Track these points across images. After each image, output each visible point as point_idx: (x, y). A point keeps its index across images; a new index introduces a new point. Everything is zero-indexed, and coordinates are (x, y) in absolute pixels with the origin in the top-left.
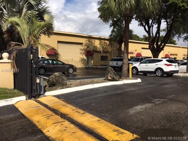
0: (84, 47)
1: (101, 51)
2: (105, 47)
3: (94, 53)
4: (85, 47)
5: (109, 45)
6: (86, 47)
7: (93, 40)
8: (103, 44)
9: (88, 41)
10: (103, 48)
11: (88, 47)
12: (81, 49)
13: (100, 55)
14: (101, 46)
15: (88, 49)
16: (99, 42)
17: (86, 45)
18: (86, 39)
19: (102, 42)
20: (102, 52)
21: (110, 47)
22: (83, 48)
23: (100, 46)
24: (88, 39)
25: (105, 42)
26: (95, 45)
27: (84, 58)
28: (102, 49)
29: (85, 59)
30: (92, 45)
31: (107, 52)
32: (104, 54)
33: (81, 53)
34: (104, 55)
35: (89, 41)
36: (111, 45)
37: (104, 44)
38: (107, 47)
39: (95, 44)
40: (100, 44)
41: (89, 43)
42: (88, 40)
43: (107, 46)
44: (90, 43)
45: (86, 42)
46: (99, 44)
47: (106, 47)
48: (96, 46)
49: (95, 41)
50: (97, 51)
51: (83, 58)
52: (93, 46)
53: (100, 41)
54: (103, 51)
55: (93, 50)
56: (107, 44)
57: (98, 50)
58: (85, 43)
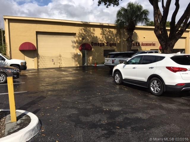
1: (103, 44)
2: (110, 37)
3: (93, 47)
4: (79, 39)
5: (116, 35)
7: (92, 28)
8: (107, 33)
11: (83, 39)
13: (102, 49)
14: (104, 36)
16: (101, 30)
17: (81, 35)
18: (81, 28)
19: (106, 30)
21: (118, 37)
25: (110, 31)
28: (106, 40)
29: (80, 55)
30: (91, 35)
31: (114, 44)
32: (109, 47)
33: (74, 47)
36: (120, 34)
38: (113, 37)
39: (94, 34)
41: (85, 33)
45: (81, 32)
46: (101, 34)
48: (97, 37)
49: (94, 30)
50: (98, 43)
51: (77, 54)
54: (107, 43)
55: (92, 43)
56: (113, 34)
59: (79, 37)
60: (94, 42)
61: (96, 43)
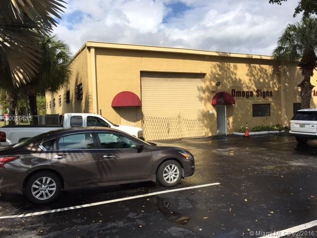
0: (208, 83)
1: (252, 93)
2: (261, 80)
3: (235, 98)
4: (211, 84)
5: (272, 76)
6: (214, 84)
7: (232, 64)
8: (257, 74)
9: (218, 69)
10: (257, 83)
11: (218, 84)
12: (202, 87)
13: (250, 102)
14: (252, 78)
15: (219, 88)
16: (248, 68)
17: (214, 77)
18: (214, 63)
19: (255, 68)
20: (255, 93)
21: (275, 81)
22: (207, 87)
23: (250, 80)
24: (218, 63)
25: (262, 68)
26: (237, 78)
27: (211, 112)
28: (256, 86)
29: (213, 114)
30: (230, 77)
31: (269, 94)
32: (261, 98)
33: (201, 99)
34: (261, 101)
35: (221, 69)
36: (279, 75)
37: (259, 73)
38: (267, 81)
39: (235, 74)
40: (251, 74)
41: (220, 73)
42: (219, 66)
43: (267, 78)
44: (223, 74)
45: (214, 71)
46: (247, 75)
47: (264, 80)
48: (240, 80)
49: (236, 68)
50: (244, 92)
51: (208, 112)
52: (232, 79)
53: (250, 66)
54: (258, 91)
55: (233, 90)
56: (267, 74)
57: (245, 90)
58: (212, 72)
59: (210, 81)
60: (236, 90)
61: (240, 92)
